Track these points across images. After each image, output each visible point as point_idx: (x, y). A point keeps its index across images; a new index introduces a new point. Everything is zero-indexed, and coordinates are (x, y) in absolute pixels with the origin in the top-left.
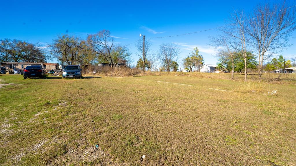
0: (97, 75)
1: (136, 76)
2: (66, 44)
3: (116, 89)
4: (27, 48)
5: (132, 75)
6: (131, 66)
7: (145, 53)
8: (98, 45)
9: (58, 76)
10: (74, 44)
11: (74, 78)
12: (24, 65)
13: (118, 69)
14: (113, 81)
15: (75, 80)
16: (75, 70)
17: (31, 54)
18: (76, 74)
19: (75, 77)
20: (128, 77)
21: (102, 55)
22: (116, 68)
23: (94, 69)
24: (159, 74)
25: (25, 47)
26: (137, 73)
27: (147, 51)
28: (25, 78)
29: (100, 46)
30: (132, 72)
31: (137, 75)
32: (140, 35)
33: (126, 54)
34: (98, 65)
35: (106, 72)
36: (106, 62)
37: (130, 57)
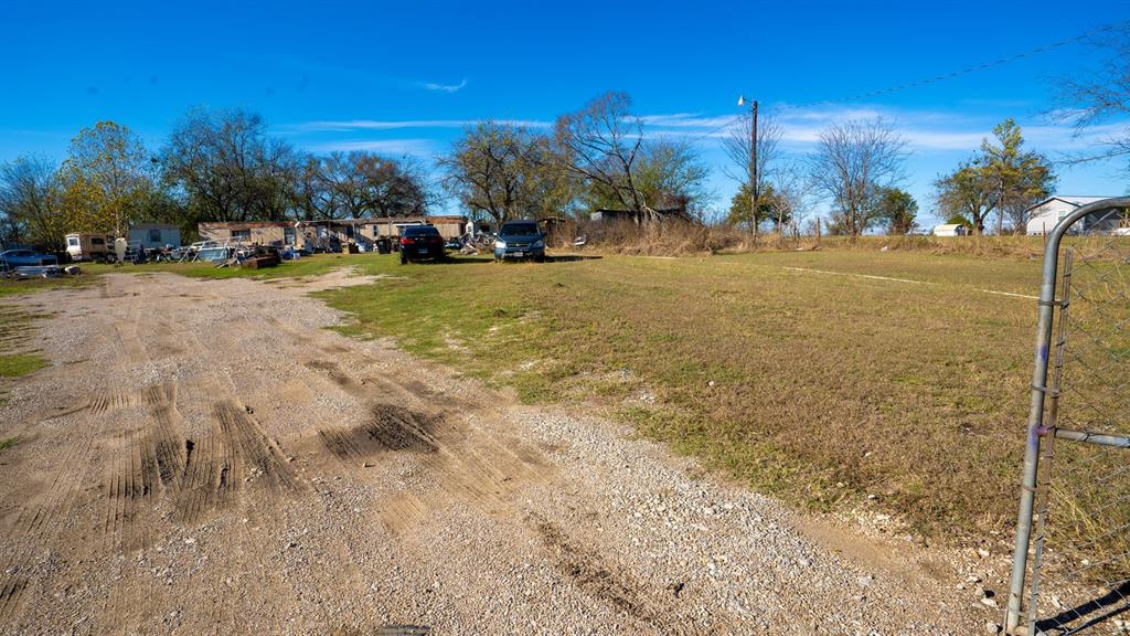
0: (590, 251)
1: (721, 254)
2: (488, 152)
3: (655, 288)
4: (381, 173)
5: (707, 250)
6: (708, 219)
7: (758, 168)
8: (591, 149)
9: (475, 255)
10: (513, 149)
11: (527, 260)
12: (379, 226)
13: (660, 230)
14: (643, 268)
15: (530, 265)
16: (528, 237)
17: (392, 191)
18: (531, 249)
19: (531, 257)
20: (695, 256)
21: (604, 185)
22: (652, 226)
23: (579, 232)
24: (810, 247)
25: (378, 171)
26: (728, 242)
27: (765, 160)
28: (404, 262)
29: (595, 151)
30: (708, 241)
31: (726, 250)
32: (741, 102)
33: (686, 171)
34: (589, 217)
35: (619, 240)
36: (618, 206)
37: (702, 181)
